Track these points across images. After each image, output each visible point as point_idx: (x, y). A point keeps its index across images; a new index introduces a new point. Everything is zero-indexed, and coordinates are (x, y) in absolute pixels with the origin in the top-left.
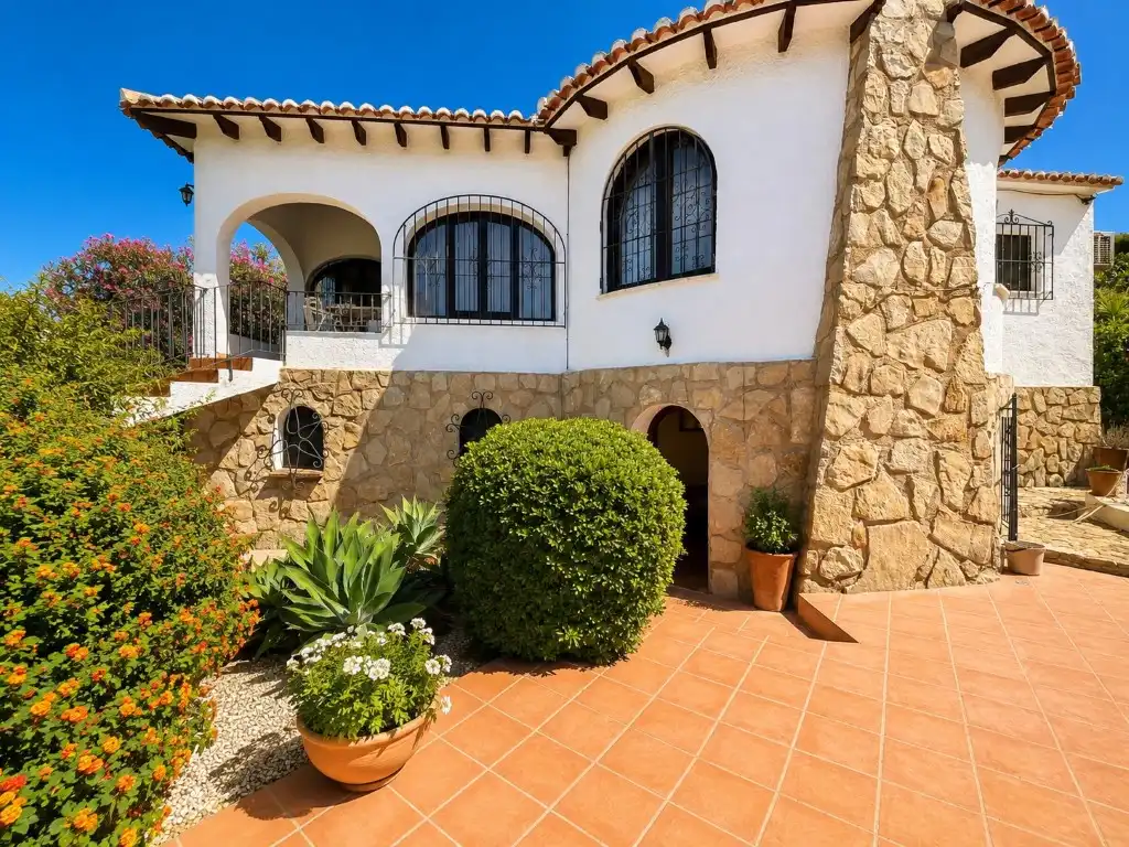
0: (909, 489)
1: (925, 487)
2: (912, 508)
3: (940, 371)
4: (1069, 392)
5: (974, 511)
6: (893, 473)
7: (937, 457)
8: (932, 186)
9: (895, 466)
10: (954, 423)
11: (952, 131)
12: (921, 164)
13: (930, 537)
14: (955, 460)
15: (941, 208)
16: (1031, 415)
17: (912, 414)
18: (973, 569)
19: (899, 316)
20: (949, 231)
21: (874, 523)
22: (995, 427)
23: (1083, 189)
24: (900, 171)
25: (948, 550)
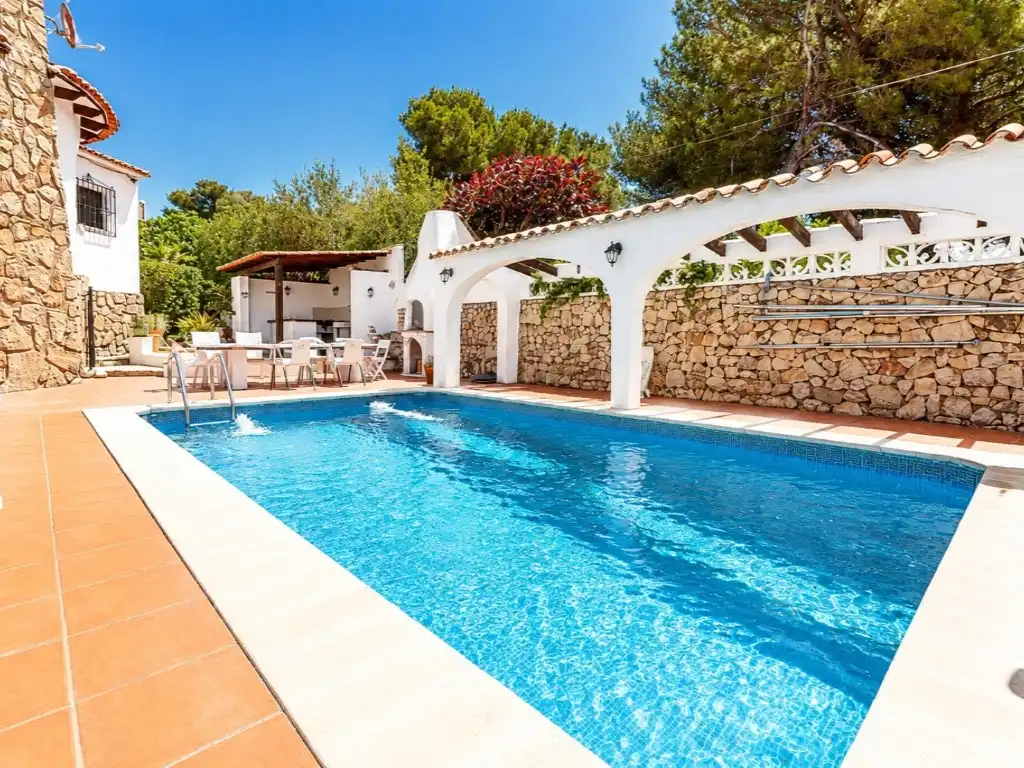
0: (33, 333)
1: (41, 331)
2: (35, 343)
3: (48, 268)
4: (127, 296)
5: (70, 345)
6: (22, 323)
7: (48, 316)
8: (40, 164)
9: (24, 318)
10: (56, 298)
11: (52, 138)
12: (34, 152)
13: (46, 360)
14: (58, 316)
15: (46, 177)
16: (106, 310)
17: (33, 290)
18: (70, 376)
19: (22, 234)
20: (50, 192)
21: (12, 352)
22: (79, 303)
23: (132, 173)
24: (19, 151)
25: (55, 366)
